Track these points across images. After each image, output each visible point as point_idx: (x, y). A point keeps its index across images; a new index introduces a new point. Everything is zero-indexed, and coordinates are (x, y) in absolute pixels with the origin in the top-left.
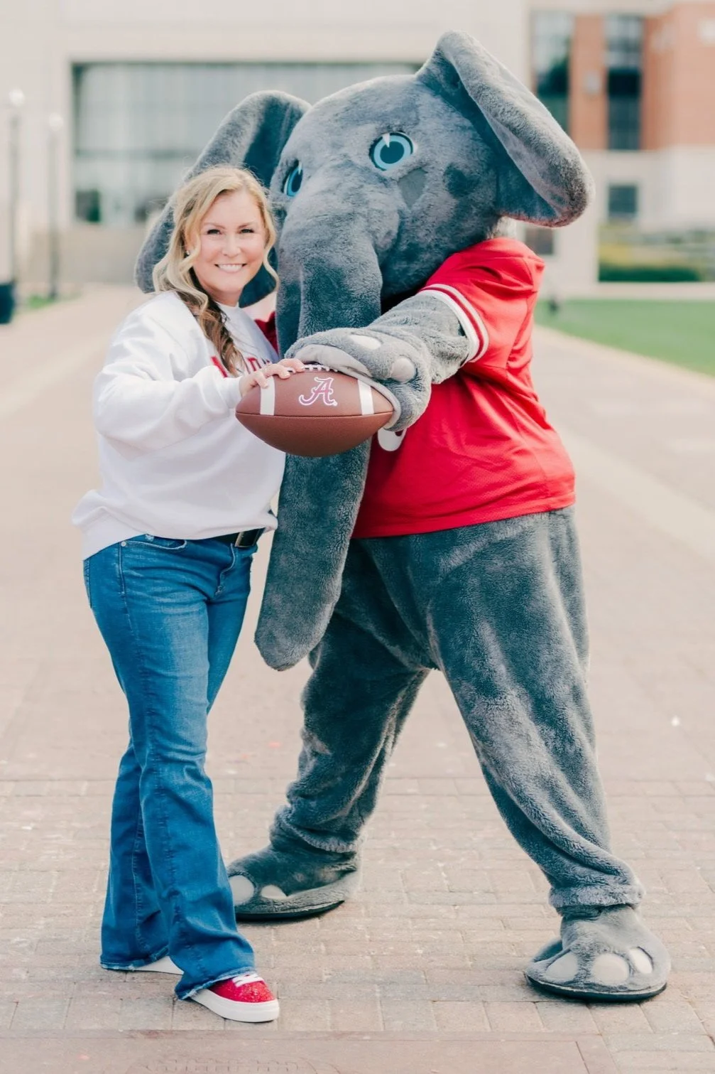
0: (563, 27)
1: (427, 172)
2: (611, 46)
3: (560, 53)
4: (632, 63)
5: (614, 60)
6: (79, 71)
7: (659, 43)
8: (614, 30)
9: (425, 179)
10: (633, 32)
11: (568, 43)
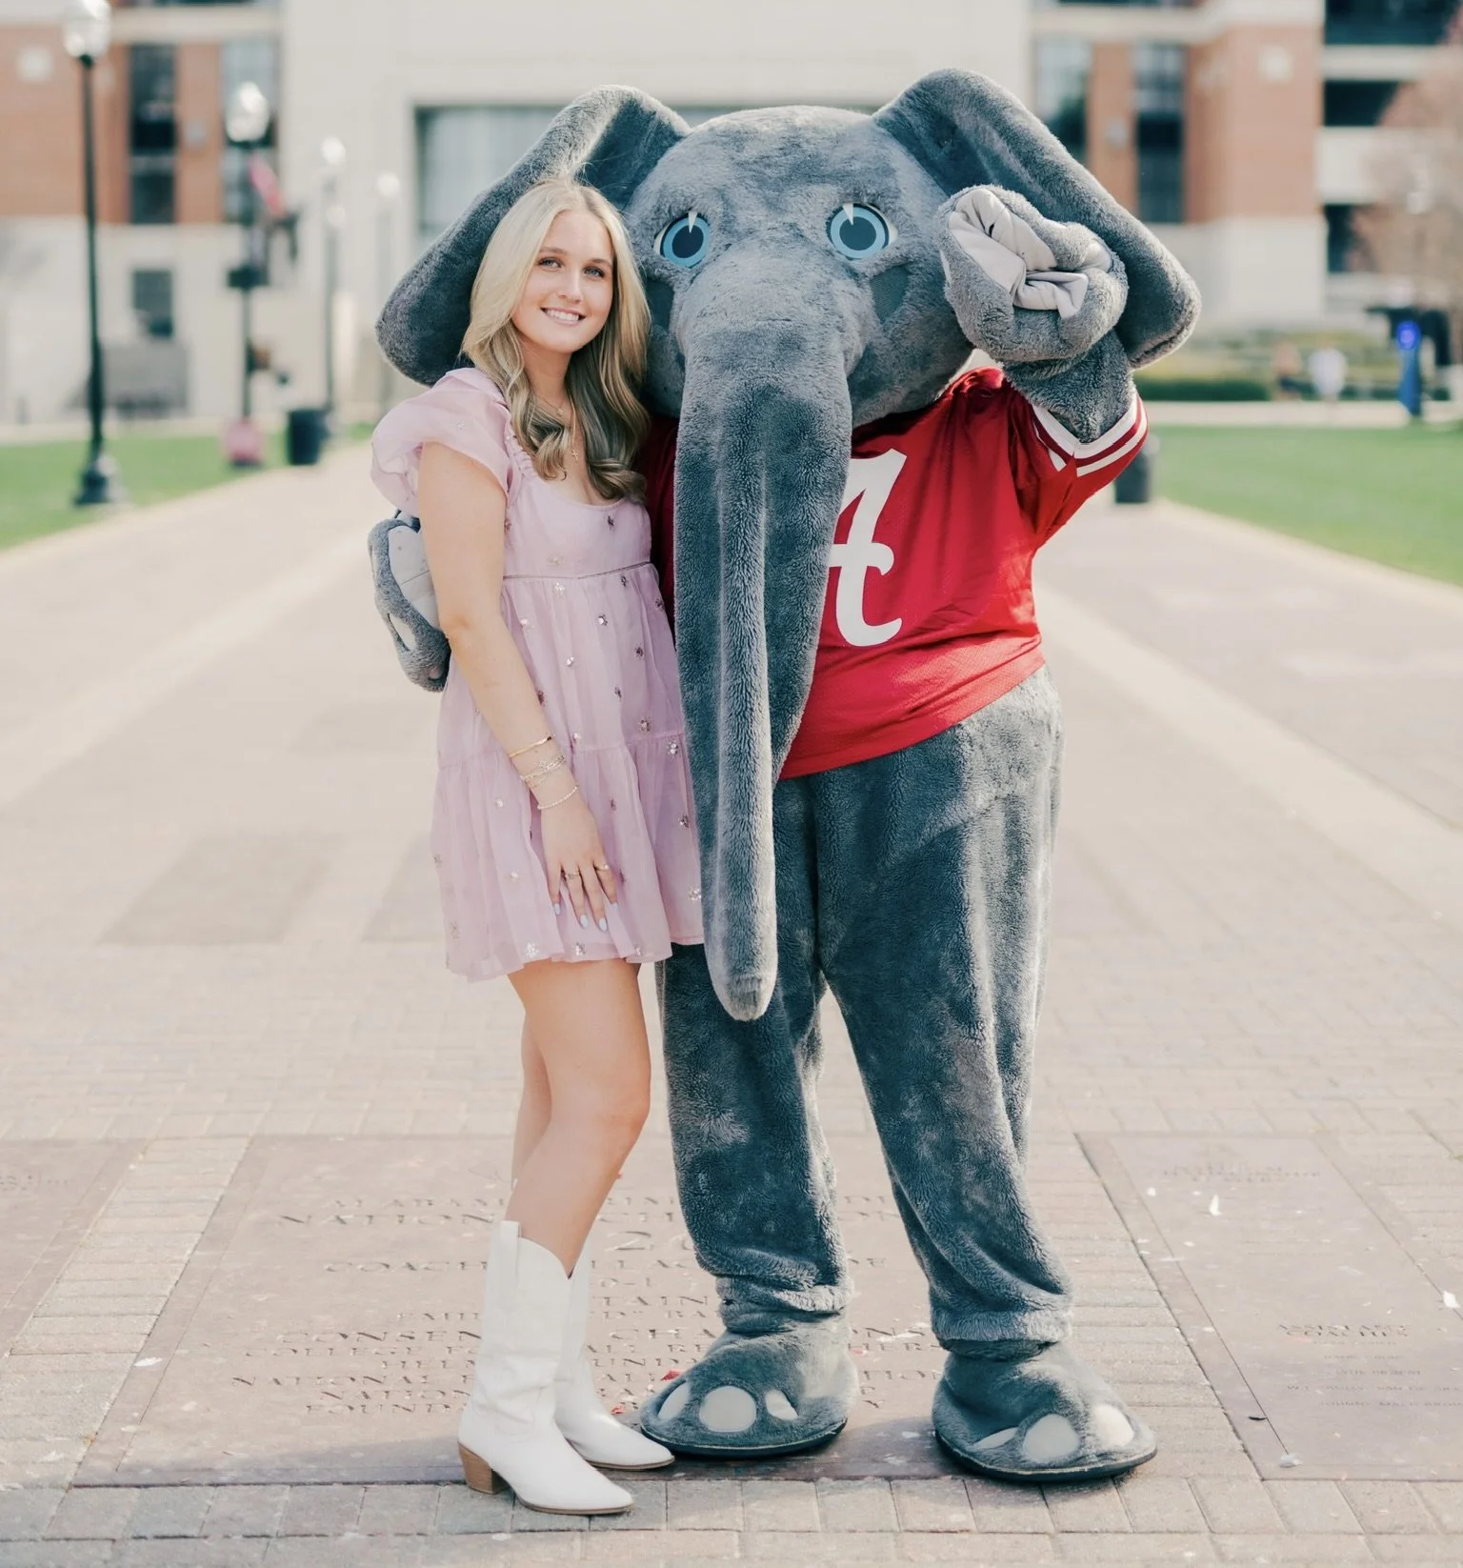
0: (1078, 58)
1: (911, 274)
2: (1141, 83)
3: (1074, 91)
4: (1170, 105)
5: (1145, 101)
6: (424, 118)
7: (1206, 79)
8: (1144, 62)
9: (907, 282)
10: (1171, 64)
11: (1086, 79)
